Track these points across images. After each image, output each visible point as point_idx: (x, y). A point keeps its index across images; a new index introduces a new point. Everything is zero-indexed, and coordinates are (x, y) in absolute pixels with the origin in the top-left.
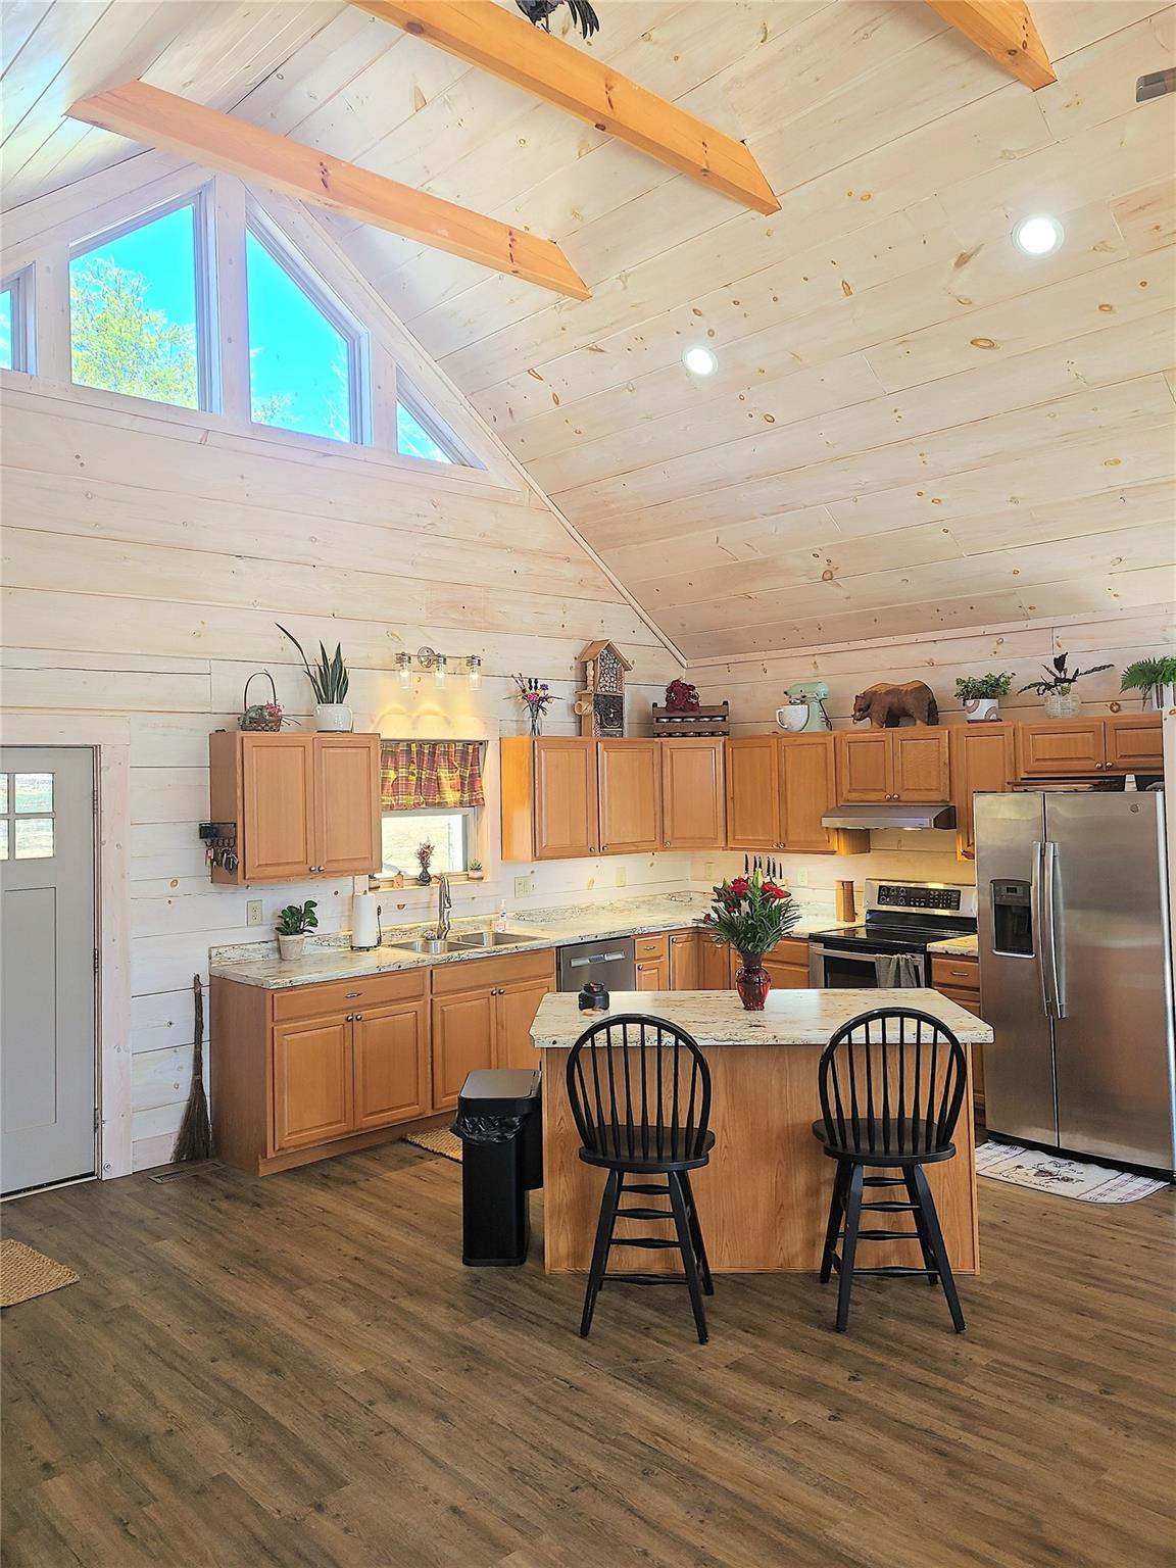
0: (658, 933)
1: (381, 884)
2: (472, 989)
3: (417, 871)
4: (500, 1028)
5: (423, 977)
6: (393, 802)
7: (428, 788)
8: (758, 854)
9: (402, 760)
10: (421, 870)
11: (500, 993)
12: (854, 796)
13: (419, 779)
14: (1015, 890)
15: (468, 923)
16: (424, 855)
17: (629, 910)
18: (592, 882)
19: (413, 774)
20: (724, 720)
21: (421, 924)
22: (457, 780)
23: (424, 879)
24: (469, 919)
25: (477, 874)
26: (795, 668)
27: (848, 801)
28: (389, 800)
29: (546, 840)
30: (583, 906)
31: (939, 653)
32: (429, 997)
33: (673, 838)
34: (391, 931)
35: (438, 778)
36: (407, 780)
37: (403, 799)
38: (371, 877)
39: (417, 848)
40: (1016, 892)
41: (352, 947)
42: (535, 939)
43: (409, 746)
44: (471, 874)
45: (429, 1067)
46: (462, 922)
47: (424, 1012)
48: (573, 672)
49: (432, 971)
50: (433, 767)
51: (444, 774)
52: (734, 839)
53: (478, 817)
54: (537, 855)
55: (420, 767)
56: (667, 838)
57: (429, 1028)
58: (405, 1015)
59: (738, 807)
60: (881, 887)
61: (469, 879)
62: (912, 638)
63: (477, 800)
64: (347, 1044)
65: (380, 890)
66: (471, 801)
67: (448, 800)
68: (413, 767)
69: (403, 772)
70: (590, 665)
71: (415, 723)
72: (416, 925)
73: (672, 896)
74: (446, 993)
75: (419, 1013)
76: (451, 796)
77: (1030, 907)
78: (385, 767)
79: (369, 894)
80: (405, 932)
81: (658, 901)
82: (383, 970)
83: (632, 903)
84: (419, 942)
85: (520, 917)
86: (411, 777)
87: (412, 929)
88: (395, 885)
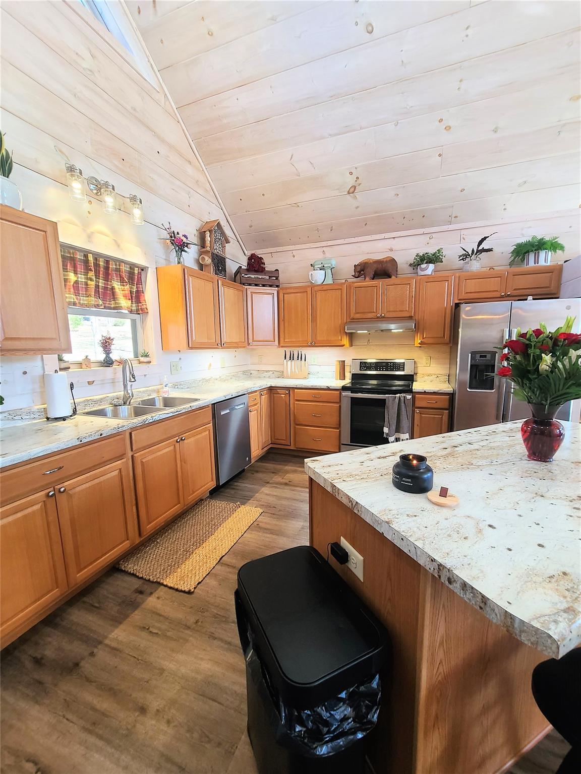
0: (256, 391)
1: (71, 366)
2: (162, 441)
3: (102, 357)
4: (183, 463)
5: (124, 440)
6: (76, 300)
7: (105, 294)
8: (292, 349)
9: (81, 268)
10: (105, 356)
11: (182, 440)
12: (358, 316)
13: (97, 286)
14: (485, 357)
15: (144, 392)
16: (106, 344)
17: (227, 380)
18: (210, 365)
19: (91, 280)
20: (277, 279)
21: (108, 395)
22: (127, 292)
23: (108, 363)
24: (144, 389)
25: (146, 359)
26: (312, 254)
27: (354, 319)
28: (71, 297)
29: (194, 337)
30: (208, 379)
31: (397, 244)
32: (130, 454)
33: (253, 341)
34: (84, 401)
35: (113, 289)
36: (86, 284)
37: (84, 300)
38: (60, 360)
39: (99, 338)
40: (486, 357)
41: (48, 419)
42: (196, 400)
43: (86, 256)
44: (142, 359)
45: (134, 508)
46: (140, 392)
47: (127, 468)
48: (196, 238)
49: (131, 434)
50: (107, 277)
51: (117, 285)
52: (284, 341)
53: (143, 321)
54: (190, 346)
55: (97, 276)
56: (250, 341)
57: (131, 478)
58: (110, 473)
59: (286, 324)
60: (361, 363)
61: (140, 362)
62: (382, 236)
63: (142, 310)
64: (51, 518)
65: (70, 370)
66: (138, 310)
67: (122, 305)
68: (91, 274)
69: (82, 278)
70: (208, 234)
71: (90, 237)
72: (104, 396)
73: (244, 372)
74: (144, 448)
75: (122, 470)
76: (124, 303)
77: (494, 365)
78: (65, 269)
79: (60, 373)
80: (96, 402)
81: (239, 375)
82: (84, 441)
83: (228, 376)
84: (109, 409)
85: (176, 386)
86: (89, 282)
87: (101, 399)
88: (84, 366)
